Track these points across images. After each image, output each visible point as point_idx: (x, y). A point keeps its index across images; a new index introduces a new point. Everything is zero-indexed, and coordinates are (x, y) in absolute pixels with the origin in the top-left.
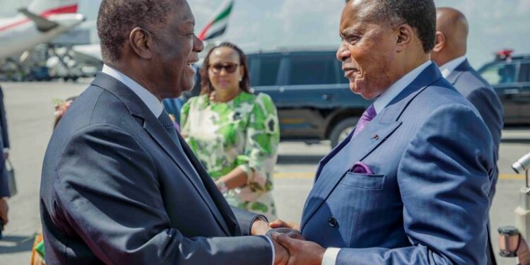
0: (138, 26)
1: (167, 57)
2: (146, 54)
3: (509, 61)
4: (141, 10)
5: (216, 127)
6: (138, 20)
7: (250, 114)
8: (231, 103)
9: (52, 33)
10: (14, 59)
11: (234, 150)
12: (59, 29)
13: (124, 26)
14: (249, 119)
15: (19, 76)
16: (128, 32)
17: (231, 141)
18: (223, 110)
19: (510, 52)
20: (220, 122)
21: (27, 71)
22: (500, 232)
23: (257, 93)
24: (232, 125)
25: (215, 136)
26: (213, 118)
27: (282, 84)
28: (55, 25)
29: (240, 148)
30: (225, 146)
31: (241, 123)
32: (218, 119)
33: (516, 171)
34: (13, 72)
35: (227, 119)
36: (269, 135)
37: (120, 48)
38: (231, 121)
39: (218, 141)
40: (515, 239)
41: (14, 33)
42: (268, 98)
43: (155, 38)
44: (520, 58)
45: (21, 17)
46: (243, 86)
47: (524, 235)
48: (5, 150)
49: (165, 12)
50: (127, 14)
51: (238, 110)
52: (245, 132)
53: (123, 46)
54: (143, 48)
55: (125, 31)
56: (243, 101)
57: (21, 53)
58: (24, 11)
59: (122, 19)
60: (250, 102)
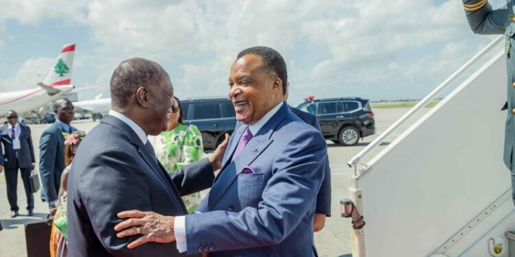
0: (143, 86)
1: (159, 108)
2: (145, 105)
3: (313, 102)
4: (146, 76)
5: (164, 145)
6: (143, 82)
7: (185, 137)
8: (173, 130)
9: (57, 95)
10: (35, 111)
11: (174, 159)
12: (60, 93)
13: (133, 85)
14: (184, 140)
15: (38, 120)
16: (135, 89)
17: (173, 153)
18: (168, 135)
19: (313, 97)
20: (166, 142)
21: (43, 118)
22: (341, 203)
23: (188, 124)
24: (174, 143)
25: (163, 151)
26: (162, 140)
27: (190, 119)
28: (58, 91)
29: (178, 157)
30: (169, 156)
31: (179, 143)
32: (165, 140)
33: (350, 166)
34: (36, 118)
35: (171, 140)
36: (197, 148)
37: (128, 98)
38: (173, 141)
39: (165, 153)
40: (350, 207)
41: (36, 96)
42: (196, 127)
43: (152, 96)
44: (318, 101)
45: (39, 88)
46: (180, 121)
47: (355, 204)
48: (33, 164)
49: (160, 79)
50: (136, 77)
51: (177, 134)
52: (182, 148)
53: (130, 98)
54: (144, 101)
55: (133, 88)
56: (181, 130)
57: (40, 107)
58: (41, 84)
59: (133, 80)
60: (184, 130)
